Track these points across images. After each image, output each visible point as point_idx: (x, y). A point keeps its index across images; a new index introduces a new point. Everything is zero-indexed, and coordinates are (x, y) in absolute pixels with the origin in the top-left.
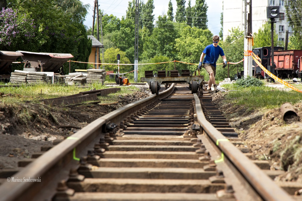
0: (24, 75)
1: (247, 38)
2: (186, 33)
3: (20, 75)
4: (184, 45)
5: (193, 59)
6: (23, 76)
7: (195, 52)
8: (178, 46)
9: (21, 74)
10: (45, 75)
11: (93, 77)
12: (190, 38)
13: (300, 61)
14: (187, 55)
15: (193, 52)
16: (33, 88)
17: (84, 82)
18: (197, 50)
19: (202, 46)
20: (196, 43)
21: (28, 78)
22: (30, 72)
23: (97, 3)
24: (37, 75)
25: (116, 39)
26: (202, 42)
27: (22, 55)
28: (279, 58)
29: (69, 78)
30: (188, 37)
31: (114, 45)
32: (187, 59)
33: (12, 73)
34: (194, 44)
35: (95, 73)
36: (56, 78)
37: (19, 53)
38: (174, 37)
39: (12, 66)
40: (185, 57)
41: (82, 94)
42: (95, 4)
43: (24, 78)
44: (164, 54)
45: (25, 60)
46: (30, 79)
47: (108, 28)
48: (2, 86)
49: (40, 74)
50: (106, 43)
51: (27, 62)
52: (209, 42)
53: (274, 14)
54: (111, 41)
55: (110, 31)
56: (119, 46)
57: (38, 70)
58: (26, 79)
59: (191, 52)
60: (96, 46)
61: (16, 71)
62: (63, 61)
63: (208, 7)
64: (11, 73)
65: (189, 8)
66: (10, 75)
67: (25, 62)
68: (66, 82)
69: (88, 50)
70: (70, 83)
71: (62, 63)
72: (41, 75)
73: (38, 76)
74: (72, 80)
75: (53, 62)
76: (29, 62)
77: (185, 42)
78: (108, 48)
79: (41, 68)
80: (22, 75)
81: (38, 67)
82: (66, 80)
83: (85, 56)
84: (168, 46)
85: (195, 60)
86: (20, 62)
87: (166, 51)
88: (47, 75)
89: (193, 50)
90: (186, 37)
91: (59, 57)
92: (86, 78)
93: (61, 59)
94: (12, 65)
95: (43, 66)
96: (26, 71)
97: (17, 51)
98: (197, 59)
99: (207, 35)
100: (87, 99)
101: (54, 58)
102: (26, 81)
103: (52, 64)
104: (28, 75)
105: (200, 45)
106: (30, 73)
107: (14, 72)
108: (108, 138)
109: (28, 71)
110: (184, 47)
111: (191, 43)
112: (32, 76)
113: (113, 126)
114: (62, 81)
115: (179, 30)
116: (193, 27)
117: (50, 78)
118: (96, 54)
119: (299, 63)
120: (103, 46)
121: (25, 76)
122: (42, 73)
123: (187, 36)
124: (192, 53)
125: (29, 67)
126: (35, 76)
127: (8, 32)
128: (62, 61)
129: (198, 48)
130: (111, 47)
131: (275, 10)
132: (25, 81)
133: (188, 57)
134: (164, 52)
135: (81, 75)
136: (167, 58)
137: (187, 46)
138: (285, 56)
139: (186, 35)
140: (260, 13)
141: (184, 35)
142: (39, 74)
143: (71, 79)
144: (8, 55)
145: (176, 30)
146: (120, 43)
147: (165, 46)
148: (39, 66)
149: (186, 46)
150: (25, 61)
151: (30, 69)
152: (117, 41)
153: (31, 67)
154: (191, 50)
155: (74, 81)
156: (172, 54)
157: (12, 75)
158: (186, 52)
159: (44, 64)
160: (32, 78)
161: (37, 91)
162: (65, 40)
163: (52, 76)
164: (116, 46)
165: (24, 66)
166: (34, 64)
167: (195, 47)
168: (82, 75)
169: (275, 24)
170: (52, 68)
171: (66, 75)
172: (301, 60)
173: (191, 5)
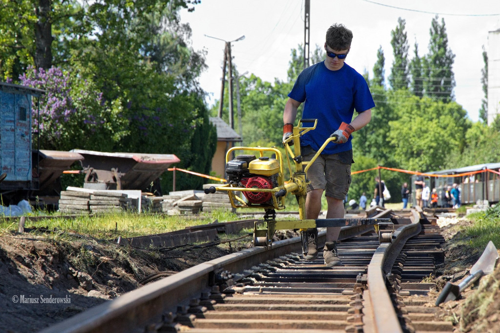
0: (85, 197)
2: (411, 111)
3: (78, 196)
4: (407, 134)
5: (426, 162)
6: (83, 199)
7: (430, 147)
8: (395, 136)
9: (80, 194)
10: (124, 196)
11: (216, 200)
12: (418, 119)
14: (413, 154)
15: (425, 148)
16: (102, 220)
17: (197, 209)
18: (434, 144)
19: (443, 136)
20: (431, 129)
21: (91, 202)
22: (96, 191)
23: (230, 52)
24: (109, 196)
25: (268, 123)
27: (82, 157)
29: (170, 201)
30: (414, 119)
31: (264, 136)
32: (414, 163)
33: (62, 192)
34: (426, 132)
35: (220, 193)
36: (145, 202)
37: (75, 154)
38: (386, 118)
39: (63, 180)
40: (409, 159)
41: (190, 231)
42: (226, 54)
43: (85, 201)
44: (367, 154)
45: (87, 167)
46: (95, 203)
47: (251, 102)
48: (44, 217)
49: (115, 195)
50: (249, 132)
51: (92, 171)
52: (458, 127)
54: (259, 128)
55: (256, 106)
56: (274, 139)
57: (111, 186)
58: (89, 205)
59: (422, 147)
60: (226, 139)
61: (69, 188)
62: (158, 168)
63: (454, 56)
64: (60, 193)
66: (59, 196)
67: (87, 171)
68: (164, 210)
70: (172, 212)
71: (157, 173)
72: (117, 195)
73: (111, 198)
74: (176, 205)
75: (140, 171)
76: (95, 171)
77: (410, 129)
78: (252, 142)
79: (118, 183)
80: (81, 197)
81: (112, 181)
82: (163, 205)
83: (205, 159)
84: (374, 136)
85: (430, 165)
86: (77, 172)
87: (370, 146)
88: (129, 197)
89: (425, 144)
90: (411, 118)
91: (152, 161)
92: (202, 202)
93: (156, 165)
94: (61, 178)
95: (122, 179)
96: (89, 188)
97: (71, 151)
98: (433, 163)
99: (455, 114)
100: (197, 238)
101: (142, 163)
102: (89, 208)
103: (139, 175)
104: (93, 197)
105: (439, 133)
106: (96, 193)
107: (65, 190)
108: (216, 293)
109: (93, 189)
110: (406, 138)
111: (421, 131)
112: (100, 198)
113: (227, 275)
114: (156, 208)
115: (397, 103)
116: (426, 99)
117: (134, 202)
120: (240, 138)
121: (86, 199)
122: (119, 192)
123: (413, 117)
124: (423, 150)
125: (95, 181)
126: (105, 198)
127: (55, 111)
128: (158, 170)
129: (436, 140)
130: (260, 138)
132: (86, 207)
133: (416, 158)
134: (367, 149)
135: (193, 195)
136: (374, 162)
137: (414, 136)
139: (411, 114)
141: (408, 115)
142: (113, 194)
143: (175, 203)
144: (54, 158)
145: (389, 104)
146: (276, 132)
147: (368, 136)
148: (114, 179)
149: (411, 135)
150: (86, 169)
151: (95, 184)
152: (270, 127)
153: (99, 181)
154: (420, 144)
155: (180, 207)
156: (382, 152)
157: (62, 197)
158: (412, 148)
159: (123, 174)
160: (100, 202)
161: (109, 225)
163: (138, 199)
164: (269, 137)
165: (86, 179)
166: (105, 176)
167: (429, 138)
168: (195, 195)
170: (138, 183)
171: (164, 197)
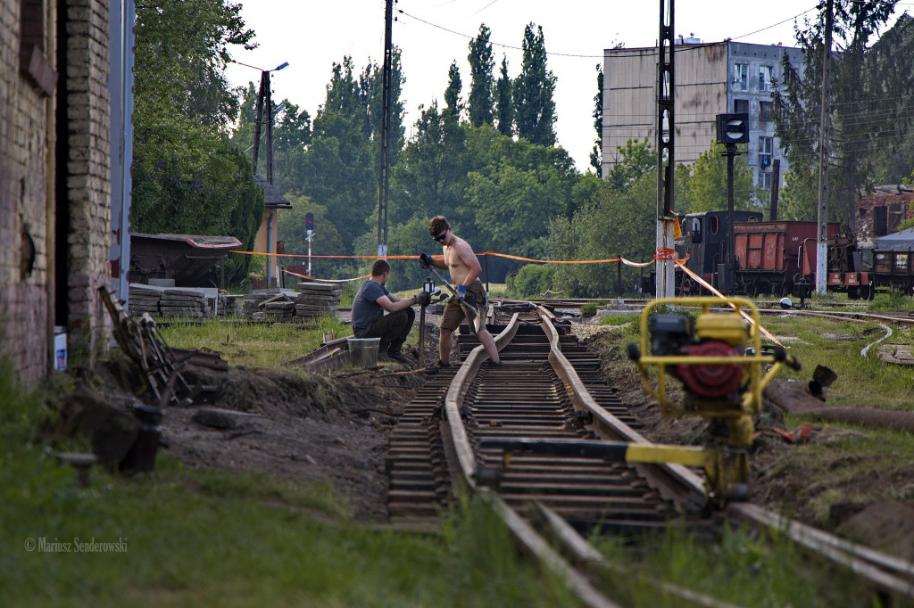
0: (154, 297)
1: (662, 220)
2: (500, 157)
3: (145, 295)
4: (492, 189)
5: (518, 228)
6: (152, 299)
8: (476, 191)
9: (147, 293)
10: (201, 295)
12: (509, 169)
13: (802, 249)
14: (501, 217)
15: (517, 209)
17: (290, 313)
18: (529, 205)
19: (542, 193)
20: (526, 183)
21: (162, 302)
22: (165, 289)
24: (184, 296)
26: (543, 182)
28: (748, 240)
30: (503, 167)
34: (519, 186)
35: (316, 293)
36: (222, 301)
40: (494, 223)
43: (154, 301)
46: (167, 304)
49: (191, 294)
53: (736, 132)
58: (159, 306)
59: (513, 208)
60: (271, 204)
63: (556, 78)
65: (504, 83)
69: (256, 218)
70: (257, 315)
73: (187, 298)
74: (264, 306)
75: (194, 257)
77: (497, 182)
80: (150, 296)
89: (518, 203)
90: (498, 167)
92: (296, 303)
96: (154, 285)
101: (197, 248)
102: (159, 310)
103: (192, 263)
104: (163, 296)
105: (536, 189)
106: (166, 291)
109: (162, 286)
111: (512, 184)
112: (173, 297)
117: (211, 302)
118: (271, 225)
119: (802, 255)
120: (288, 204)
121: (155, 299)
122: (194, 290)
123: (502, 165)
124: (514, 211)
126: (179, 297)
129: (532, 199)
131: (738, 123)
132: (156, 309)
133: (504, 222)
135: (281, 293)
137: (502, 192)
138: (765, 236)
139: (499, 161)
140: (707, 102)
141: (494, 162)
142: (188, 294)
143: (259, 303)
149: (497, 192)
154: (511, 204)
158: (499, 208)
160: (174, 303)
162: (203, 195)
163: (215, 298)
164: (301, 190)
167: (523, 195)
168: (284, 294)
169: (735, 158)
172: (805, 250)
173: (508, 74)
